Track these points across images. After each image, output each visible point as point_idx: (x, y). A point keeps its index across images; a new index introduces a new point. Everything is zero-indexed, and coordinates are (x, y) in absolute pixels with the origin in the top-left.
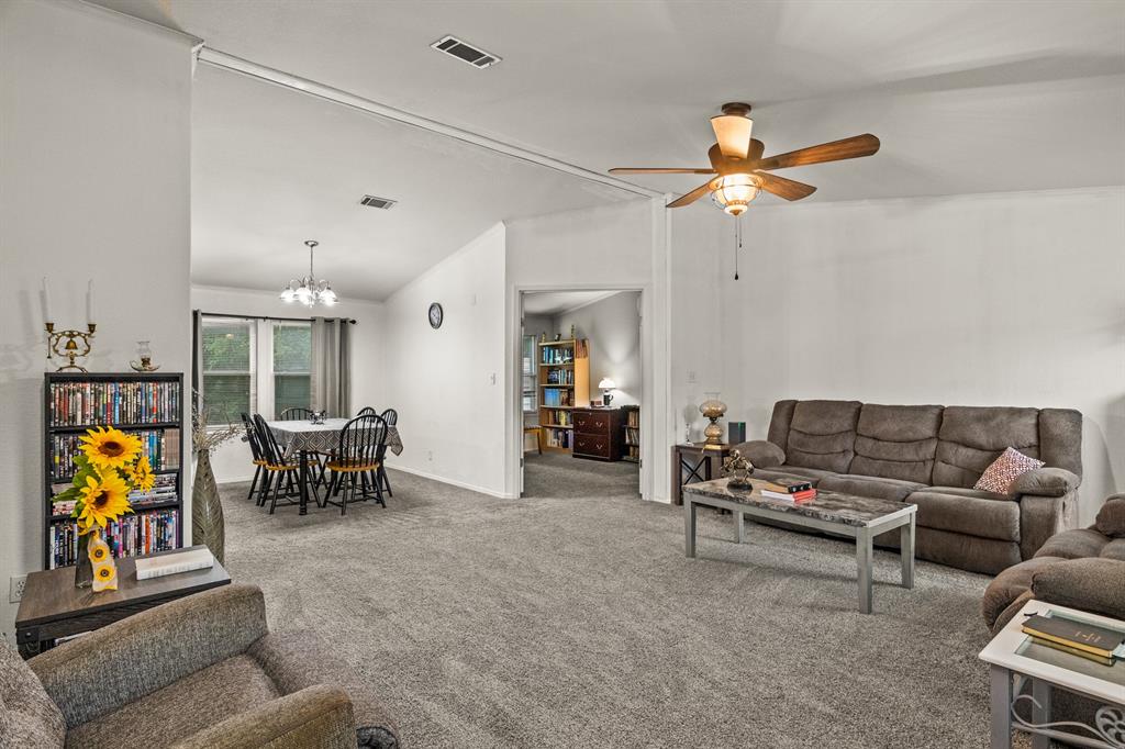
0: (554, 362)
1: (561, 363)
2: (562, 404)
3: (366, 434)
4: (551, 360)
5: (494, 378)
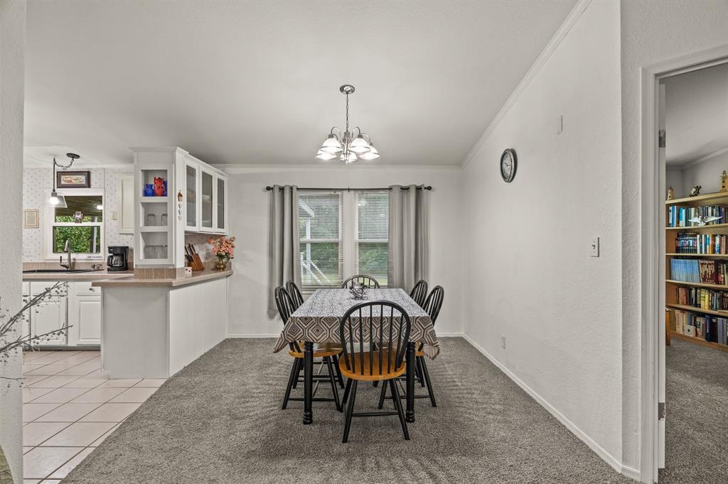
0: (687, 223)
1: (702, 225)
2: (704, 280)
3: (386, 325)
4: (683, 223)
5: (598, 246)
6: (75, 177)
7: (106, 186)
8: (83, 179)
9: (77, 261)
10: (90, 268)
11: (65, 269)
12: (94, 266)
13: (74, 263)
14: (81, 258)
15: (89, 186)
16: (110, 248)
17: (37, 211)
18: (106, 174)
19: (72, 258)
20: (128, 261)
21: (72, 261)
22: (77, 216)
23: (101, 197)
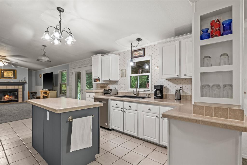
6: (138, 52)
7: (152, 54)
8: (142, 52)
9: (140, 92)
10: (145, 96)
11: (135, 96)
12: (147, 95)
13: (138, 93)
14: (141, 90)
15: (144, 55)
16: (155, 86)
17: (125, 70)
18: (152, 48)
19: (138, 90)
20: (163, 93)
21: (138, 92)
22: (139, 71)
23: (149, 60)
